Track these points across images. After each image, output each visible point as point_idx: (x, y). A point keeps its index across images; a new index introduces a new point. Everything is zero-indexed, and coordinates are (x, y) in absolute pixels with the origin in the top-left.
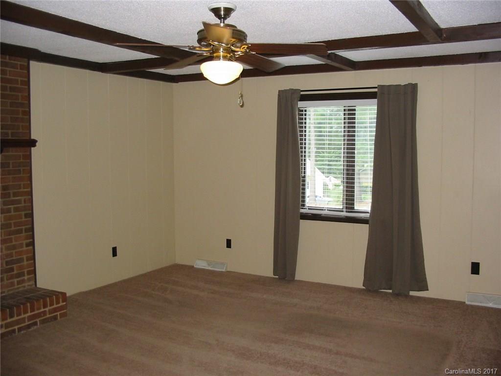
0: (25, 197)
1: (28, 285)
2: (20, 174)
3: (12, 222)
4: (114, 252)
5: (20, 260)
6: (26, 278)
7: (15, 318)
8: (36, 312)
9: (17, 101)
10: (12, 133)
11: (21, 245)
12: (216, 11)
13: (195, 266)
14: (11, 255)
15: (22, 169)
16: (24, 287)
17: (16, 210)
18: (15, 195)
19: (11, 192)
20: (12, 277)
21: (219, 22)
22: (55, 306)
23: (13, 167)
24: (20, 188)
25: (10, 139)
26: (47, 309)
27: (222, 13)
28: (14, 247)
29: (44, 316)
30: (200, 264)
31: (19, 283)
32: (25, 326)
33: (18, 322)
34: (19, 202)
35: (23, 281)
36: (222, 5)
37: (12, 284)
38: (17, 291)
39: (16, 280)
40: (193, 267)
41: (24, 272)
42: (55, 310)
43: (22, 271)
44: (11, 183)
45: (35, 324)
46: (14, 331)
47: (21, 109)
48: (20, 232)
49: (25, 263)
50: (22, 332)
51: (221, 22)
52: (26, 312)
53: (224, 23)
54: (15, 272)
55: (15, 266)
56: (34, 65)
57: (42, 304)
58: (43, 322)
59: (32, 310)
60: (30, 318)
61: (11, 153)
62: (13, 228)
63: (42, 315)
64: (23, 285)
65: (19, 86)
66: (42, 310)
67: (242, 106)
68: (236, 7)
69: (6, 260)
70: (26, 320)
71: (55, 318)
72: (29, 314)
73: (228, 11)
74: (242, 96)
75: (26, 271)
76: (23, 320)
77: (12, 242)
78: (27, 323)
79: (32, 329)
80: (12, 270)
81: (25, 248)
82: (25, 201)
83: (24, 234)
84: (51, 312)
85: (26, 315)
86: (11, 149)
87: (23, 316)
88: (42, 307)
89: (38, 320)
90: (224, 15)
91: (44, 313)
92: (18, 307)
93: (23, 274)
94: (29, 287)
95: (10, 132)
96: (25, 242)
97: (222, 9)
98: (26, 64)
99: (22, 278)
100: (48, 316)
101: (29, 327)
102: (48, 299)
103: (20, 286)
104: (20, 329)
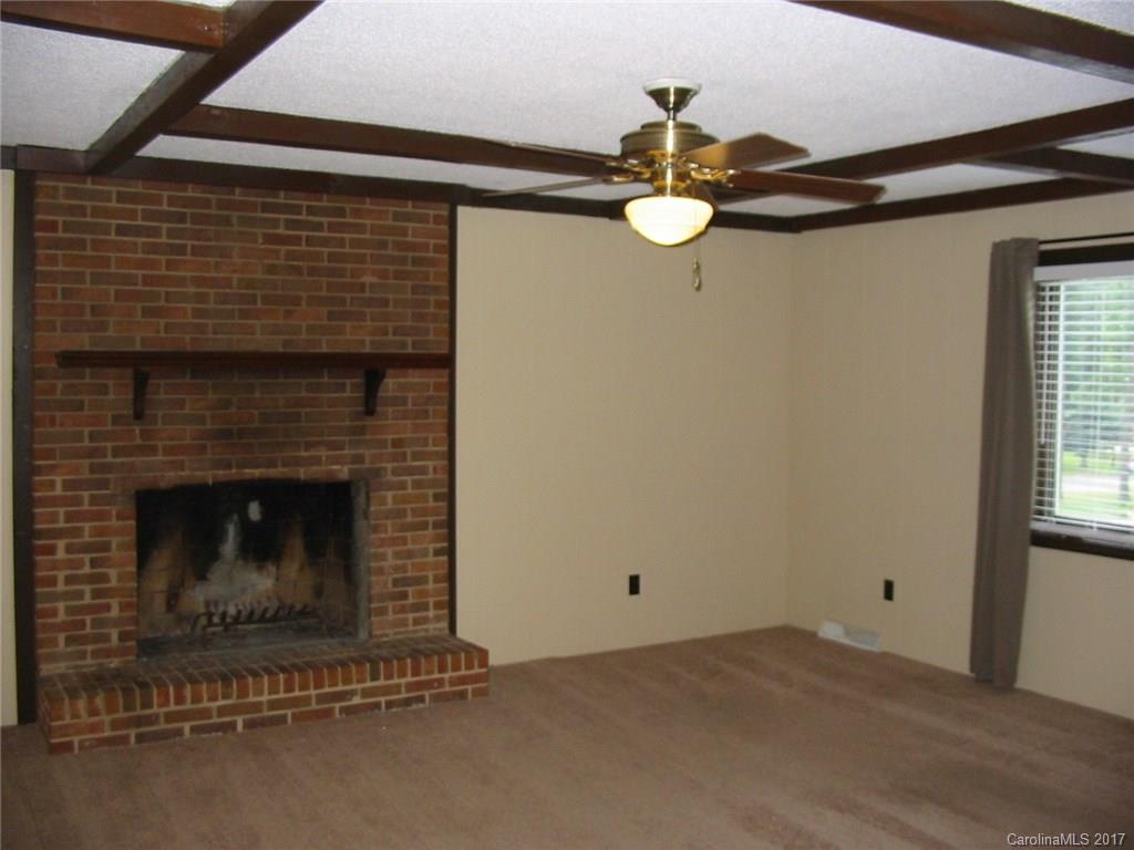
0: (435, 463)
1: (435, 629)
2: (428, 418)
3: (408, 506)
4: (634, 585)
5: (421, 580)
6: (431, 613)
7: (381, 682)
8: (423, 678)
9: (426, 283)
10: (414, 343)
11: (425, 553)
12: (659, 96)
13: (821, 634)
14: (403, 568)
15: (431, 408)
16: (427, 631)
17: (418, 485)
18: (416, 456)
19: (409, 451)
20: (403, 610)
21: (666, 118)
22: (463, 672)
23: (413, 405)
24: (426, 445)
25: (409, 354)
26: (446, 676)
27: (672, 99)
28: (410, 555)
29: (438, 688)
30: (831, 631)
31: (416, 622)
32: (399, 700)
33: (386, 691)
34: (423, 470)
35: (426, 620)
36: (671, 84)
37: (404, 623)
38: (411, 636)
39: (411, 616)
40: (813, 635)
41: (427, 603)
42: (463, 680)
43: (424, 600)
44: (409, 435)
45: (421, 699)
46: (377, 706)
47: (432, 298)
48: (424, 526)
49: (431, 586)
50: (394, 710)
51: (669, 118)
52: (402, 674)
53: (674, 119)
54: (411, 600)
55: (410, 590)
56: (465, 214)
57: (436, 665)
58: (437, 698)
59: (416, 672)
60: (410, 687)
61: (411, 380)
62: (409, 519)
63: (436, 684)
64: (425, 627)
65: (431, 254)
66: (436, 676)
67: (698, 288)
68: (700, 86)
69: (396, 576)
70: (403, 689)
71: (462, 695)
72: (409, 679)
73: (684, 96)
74: (698, 267)
75: (431, 601)
76: (397, 689)
77: (405, 544)
78: (404, 695)
79: (414, 707)
80: (404, 596)
81: (431, 559)
82: (435, 469)
83: (430, 531)
84: (453, 682)
85: (403, 681)
86: (410, 371)
87: (396, 681)
88: (436, 669)
89: (427, 694)
90: (674, 103)
91: (441, 682)
92: (387, 661)
93: (425, 607)
94: (437, 633)
95: (409, 340)
96: (431, 547)
97: (672, 90)
98: (445, 213)
99: (423, 614)
100: (447, 688)
101: (407, 702)
102: (449, 658)
103: (419, 627)
104: (389, 705)
